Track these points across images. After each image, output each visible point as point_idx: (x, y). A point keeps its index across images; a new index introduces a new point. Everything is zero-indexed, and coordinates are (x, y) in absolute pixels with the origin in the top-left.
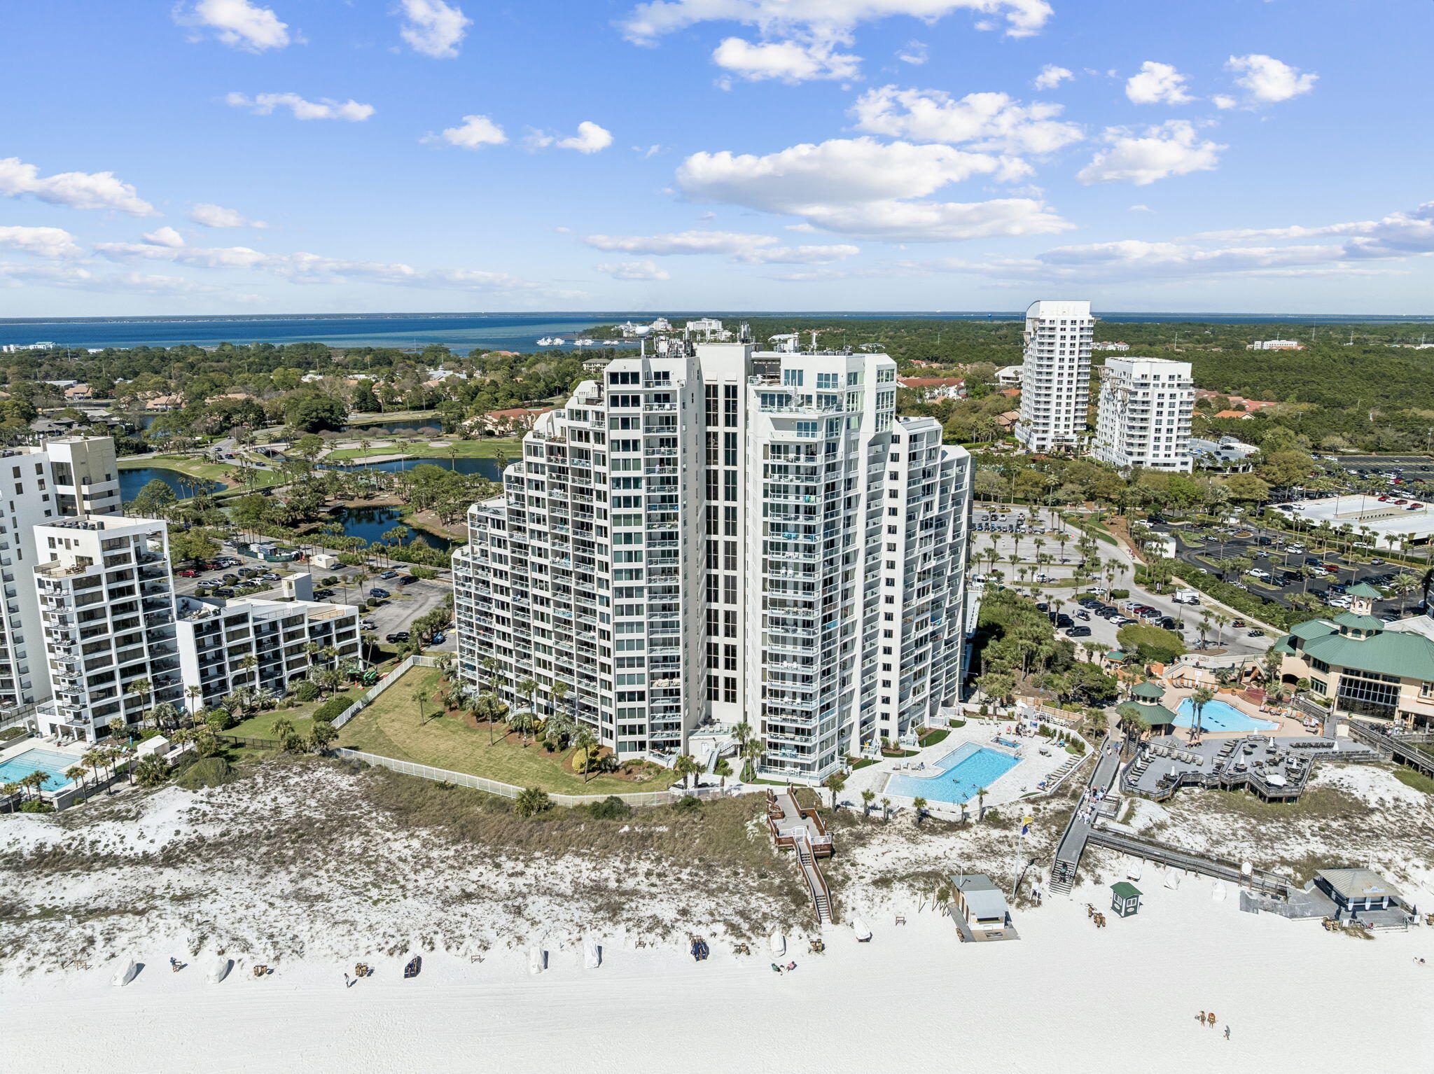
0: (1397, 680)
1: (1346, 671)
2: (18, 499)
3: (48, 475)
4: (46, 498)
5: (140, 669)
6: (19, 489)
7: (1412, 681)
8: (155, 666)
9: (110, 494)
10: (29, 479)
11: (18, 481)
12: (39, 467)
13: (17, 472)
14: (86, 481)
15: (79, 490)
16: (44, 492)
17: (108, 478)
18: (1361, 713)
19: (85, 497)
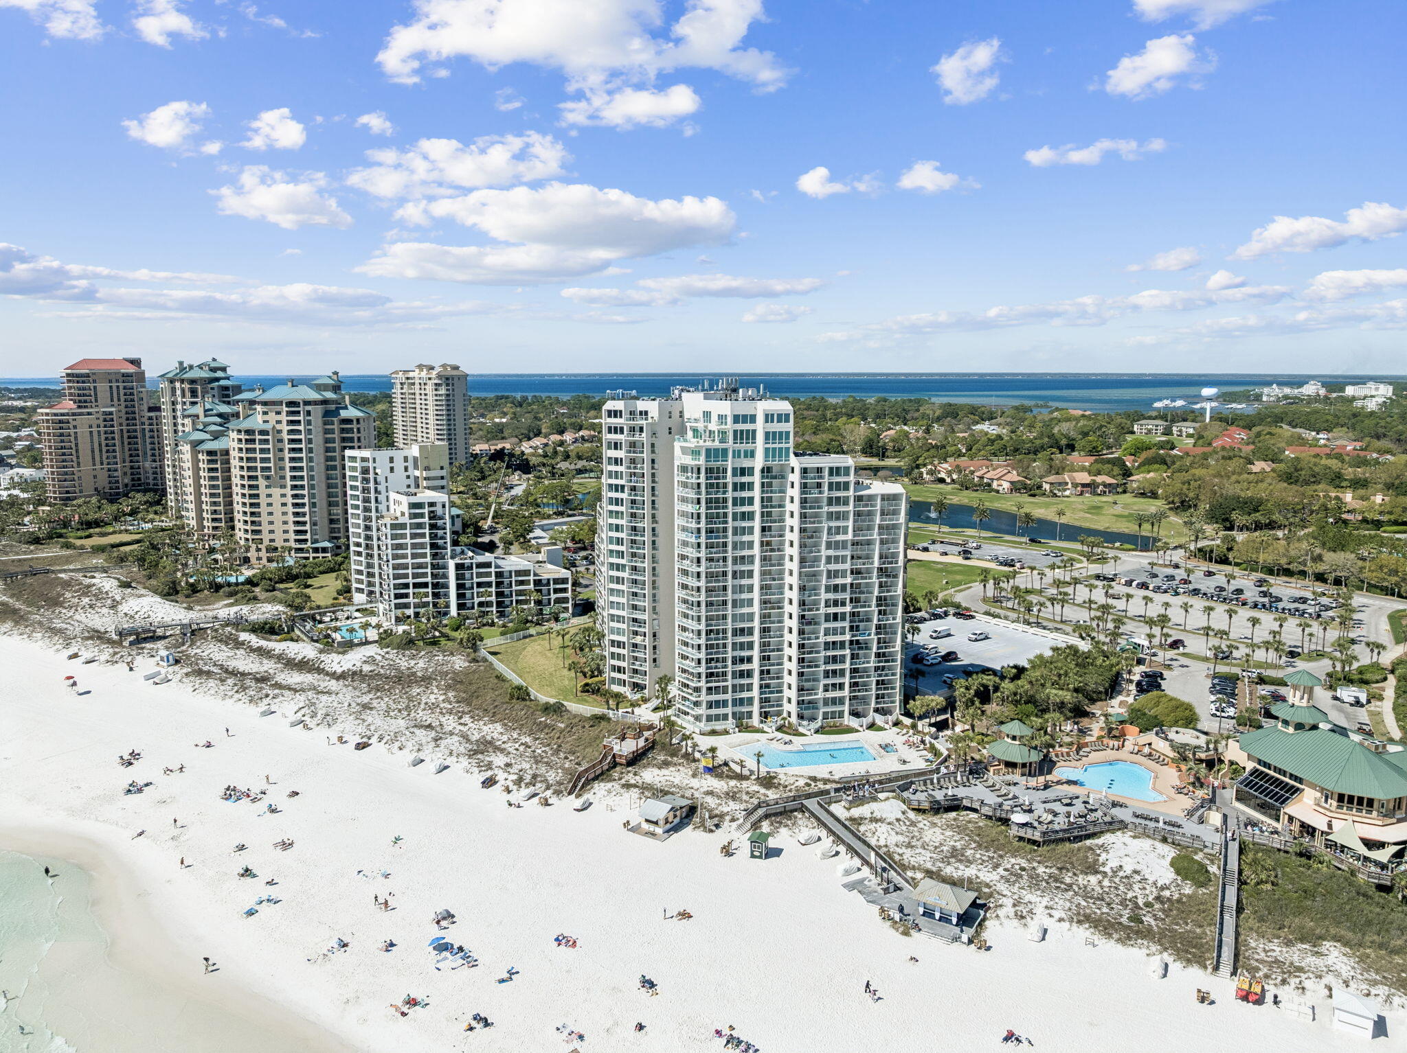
0: (1300, 780)
1: (1260, 762)
2: (390, 476)
3: (410, 464)
4: (408, 477)
5: (425, 585)
6: (392, 469)
7: (1313, 786)
8: (435, 586)
9: (442, 478)
10: (399, 465)
11: (392, 465)
12: (406, 459)
13: (391, 460)
14: (427, 469)
15: (422, 474)
16: (407, 474)
17: (442, 468)
18: (1254, 809)
19: (425, 479)
